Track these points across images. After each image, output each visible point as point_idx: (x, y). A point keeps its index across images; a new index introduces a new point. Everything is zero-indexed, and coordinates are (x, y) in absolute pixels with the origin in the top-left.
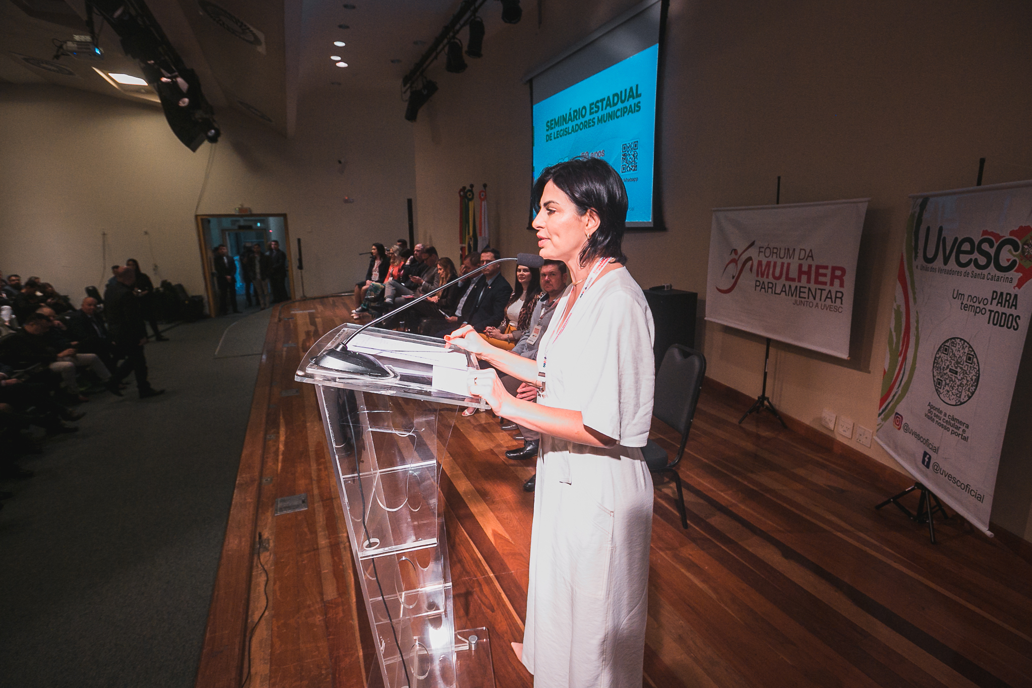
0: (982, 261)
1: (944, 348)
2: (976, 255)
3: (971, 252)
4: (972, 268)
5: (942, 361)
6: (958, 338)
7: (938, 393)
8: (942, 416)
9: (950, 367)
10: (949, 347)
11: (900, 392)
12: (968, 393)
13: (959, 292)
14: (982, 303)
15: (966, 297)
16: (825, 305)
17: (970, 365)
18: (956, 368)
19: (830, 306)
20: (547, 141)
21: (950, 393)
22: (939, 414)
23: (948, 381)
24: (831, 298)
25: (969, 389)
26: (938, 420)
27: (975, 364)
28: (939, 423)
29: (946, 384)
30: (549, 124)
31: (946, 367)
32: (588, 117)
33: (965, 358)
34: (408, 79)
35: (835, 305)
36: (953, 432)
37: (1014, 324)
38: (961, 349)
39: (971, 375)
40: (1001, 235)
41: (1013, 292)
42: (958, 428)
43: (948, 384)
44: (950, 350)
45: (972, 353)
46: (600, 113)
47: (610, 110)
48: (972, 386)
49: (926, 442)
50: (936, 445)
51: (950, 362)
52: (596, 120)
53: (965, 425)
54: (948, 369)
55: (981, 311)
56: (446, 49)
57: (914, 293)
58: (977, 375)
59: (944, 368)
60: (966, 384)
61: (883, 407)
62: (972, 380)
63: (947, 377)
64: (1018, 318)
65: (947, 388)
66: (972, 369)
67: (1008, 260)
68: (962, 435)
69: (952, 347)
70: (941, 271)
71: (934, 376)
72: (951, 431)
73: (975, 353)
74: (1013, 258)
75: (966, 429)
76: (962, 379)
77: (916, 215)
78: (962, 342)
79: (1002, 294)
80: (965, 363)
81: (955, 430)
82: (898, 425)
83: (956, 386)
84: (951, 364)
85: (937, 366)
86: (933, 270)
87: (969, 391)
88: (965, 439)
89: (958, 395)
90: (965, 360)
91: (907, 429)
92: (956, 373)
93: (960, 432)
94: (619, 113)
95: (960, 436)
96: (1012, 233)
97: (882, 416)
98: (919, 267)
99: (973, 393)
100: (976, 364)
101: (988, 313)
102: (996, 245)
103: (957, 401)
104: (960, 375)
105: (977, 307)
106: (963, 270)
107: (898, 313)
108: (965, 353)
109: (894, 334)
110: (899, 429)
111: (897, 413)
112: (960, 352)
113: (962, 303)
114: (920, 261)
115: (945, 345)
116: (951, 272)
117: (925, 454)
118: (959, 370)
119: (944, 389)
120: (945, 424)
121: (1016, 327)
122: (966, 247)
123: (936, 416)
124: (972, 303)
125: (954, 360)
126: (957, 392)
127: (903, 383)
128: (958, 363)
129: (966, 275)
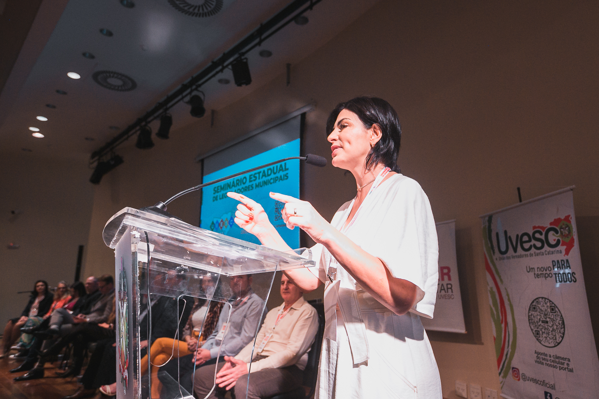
0: (539, 244)
1: (533, 307)
2: (533, 242)
3: (530, 241)
4: (533, 250)
5: (534, 317)
6: (540, 298)
7: (539, 341)
8: (548, 358)
9: (541, 319)
10: (535, 305)
11: (510, 350)
12: (560, 334)
13: (530, 267)
14: (547, 270)
15: (536, 269)
16: (441, 295)
17: (554, 314)
18: (546, 318)
19: (445, 295)
20: (214, 201)
21: (548, 339)
22: (546, 357)
23: (543, 330)
24: (444, 289)
25: (560, 331)
26: (546, 362)
27: (557, 312)
28: (547, 365)
29: (543, 333)
30: (216, 189)
31: (538, 320)
32: (248, 184)
33: (549, 310)
34: (96, 154)
35: (448, 294)
36: (560, 368)
37: (573, 278)
38: (544, 305)
39: (558, 321)
40: (545, 226)
41: (565, 258)
42: (563, 364)
43: (544, 332)
44: (538, 308)
45: (553, 305)
46: (257, 181)
47: (265, 179)
48: (561, 328)
49: (543, 383)
50: (552, 383)
51: (540, 316)
52: (254, 186)
53: (567, 360)
54: (541, 322)
55: (549, 275)
56: (138, 133)
57: (500, 277)
58: (562, 320)
59: (537, 321)
60: (557, 328)
61: (501, 367)
62: (559, 323)
63: (542, 327)
64: (574, 274)
65: (544, 335)
66: (557, 316)
67: (555, 240)
68: (568, 368)
69: (538, 305)
70: (513, 257)
71: (532, 330)
72: (558, 368)
73: (555, 305)
74: (557, 238)
75: (569, 363)
76: (553, 325)
77: (487, 227)
78: (544, 299)
79: (558, 261)
80: (551, 314)
81: (562, 366)
82: (517, 377)
83: (550, 331)
84: (541, 317)
85: (532, 321)
86: (508, 258)
87: (560, 332)
88: (571, 371)
89: (554, 338)
90: (550, 311)
91: (525, 378)
92: (547, 322)
93: (565, 366)
94: (272, 181)
95: (567, 369)
96: (551, 224)
97: (502, 374)
98: (498, 259)
99: (564, 334)
100: (559, 312)
101: (554, 276)
102: (544, 233)
103: (555, 343)
104: (550, 323)
105: (546, 274)
106: (528, 253)
107: (492, 293)
108: (548, 306)
109: (493, 309)
110: (519, 380)
111: (513, 368)
112: (544, 307)
113: (535, 274)
114: (497, 255)
115: (533, 305)
116: (520, 256)
117: (546, 393)
118: (548, 320)
119: (542, 337)
120: (552, 364)
121: (575, 280)
122: (525, 238)
123: (544, 359)
124: (541, 272)
125: (542, 313)
126: (552, 336)
127: (510, 343)
128: (545, 315)
129: (531, 255)
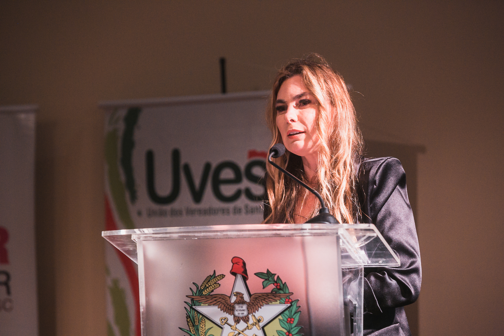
2: (245, 184)
3: (237, 180)
4: (243, 201)
70: (190, 212)
77: (121, 133)
98: (144, 213)
106: (231, 206)
116: (210, 212)
122: (227, 174)
129: (237, 211)
